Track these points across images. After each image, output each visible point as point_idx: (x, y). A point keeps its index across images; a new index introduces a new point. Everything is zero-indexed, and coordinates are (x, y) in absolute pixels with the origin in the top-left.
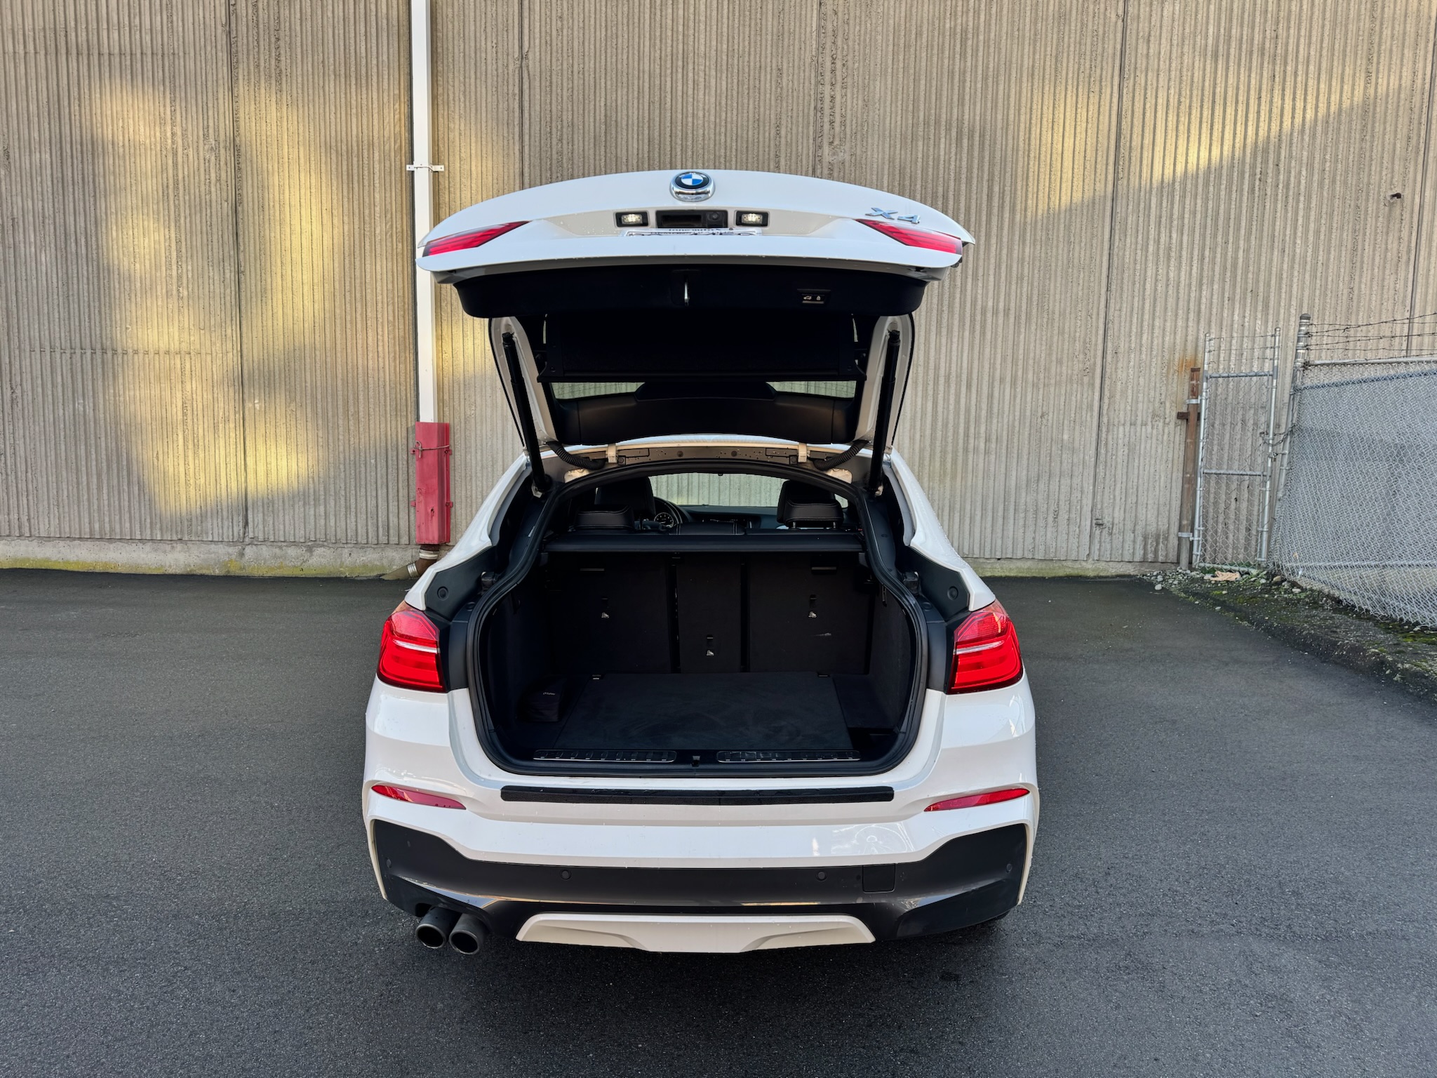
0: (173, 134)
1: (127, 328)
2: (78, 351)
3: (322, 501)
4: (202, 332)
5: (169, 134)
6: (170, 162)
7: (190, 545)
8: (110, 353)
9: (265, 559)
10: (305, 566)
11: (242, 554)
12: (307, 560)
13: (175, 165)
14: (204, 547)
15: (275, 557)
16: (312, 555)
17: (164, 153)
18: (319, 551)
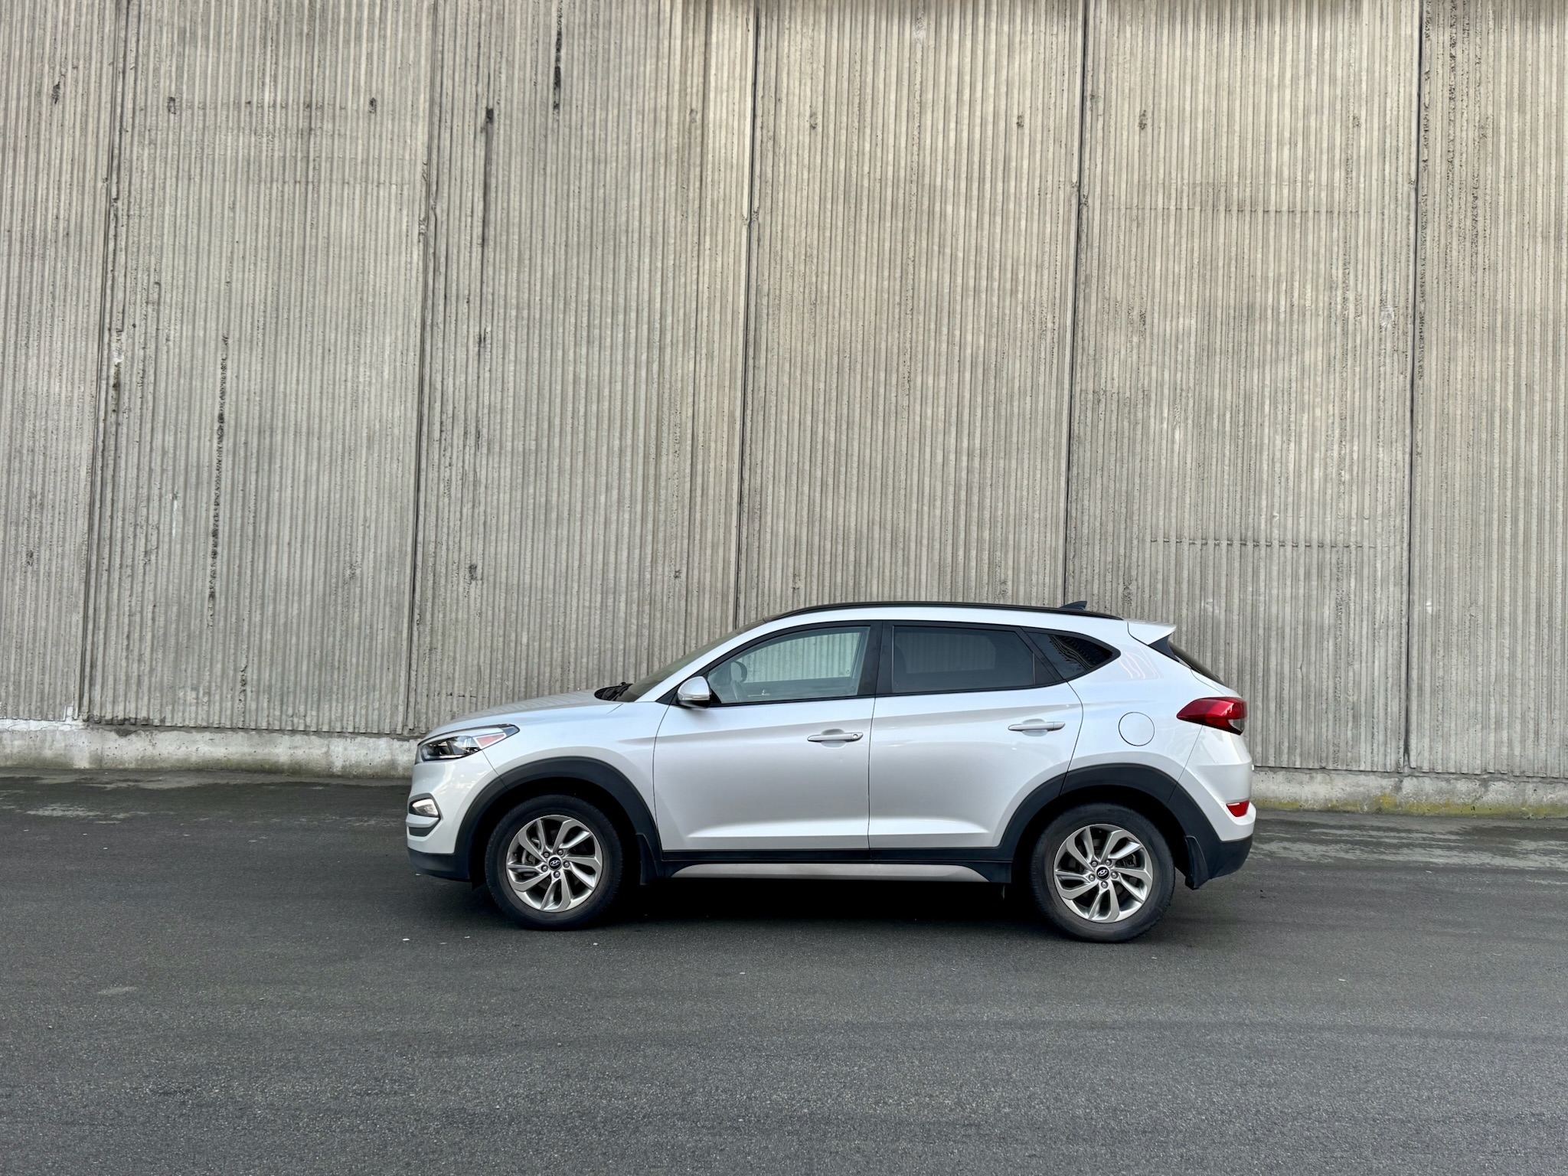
0: (1345, 300)
1: (1274, 517)
2: (1211, 543)
3: (1505, 725)
4: (1366, 522)
5: (1339, 299)
6: (1339, 329)
7: (1334, 775)
8: (1250, 545)
9: (1427, 795)
10: (1478, 804)
11: (1398, 788)
12: (1481, 797)
13: (1345, 333)
14: (1352, 779)
15: (1440, 792)
16: (1487, 791)
17: (1333, 320)
18: (1496, 786)
